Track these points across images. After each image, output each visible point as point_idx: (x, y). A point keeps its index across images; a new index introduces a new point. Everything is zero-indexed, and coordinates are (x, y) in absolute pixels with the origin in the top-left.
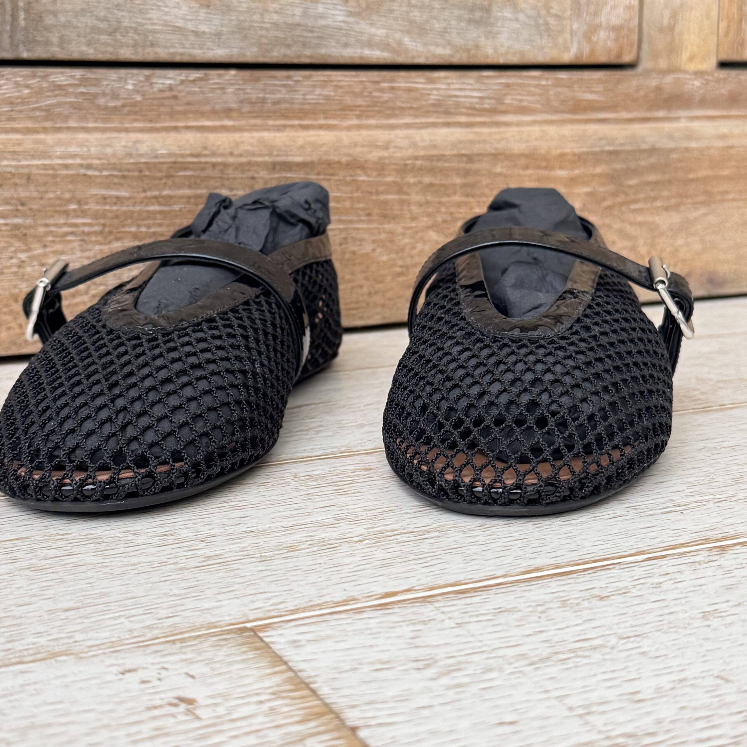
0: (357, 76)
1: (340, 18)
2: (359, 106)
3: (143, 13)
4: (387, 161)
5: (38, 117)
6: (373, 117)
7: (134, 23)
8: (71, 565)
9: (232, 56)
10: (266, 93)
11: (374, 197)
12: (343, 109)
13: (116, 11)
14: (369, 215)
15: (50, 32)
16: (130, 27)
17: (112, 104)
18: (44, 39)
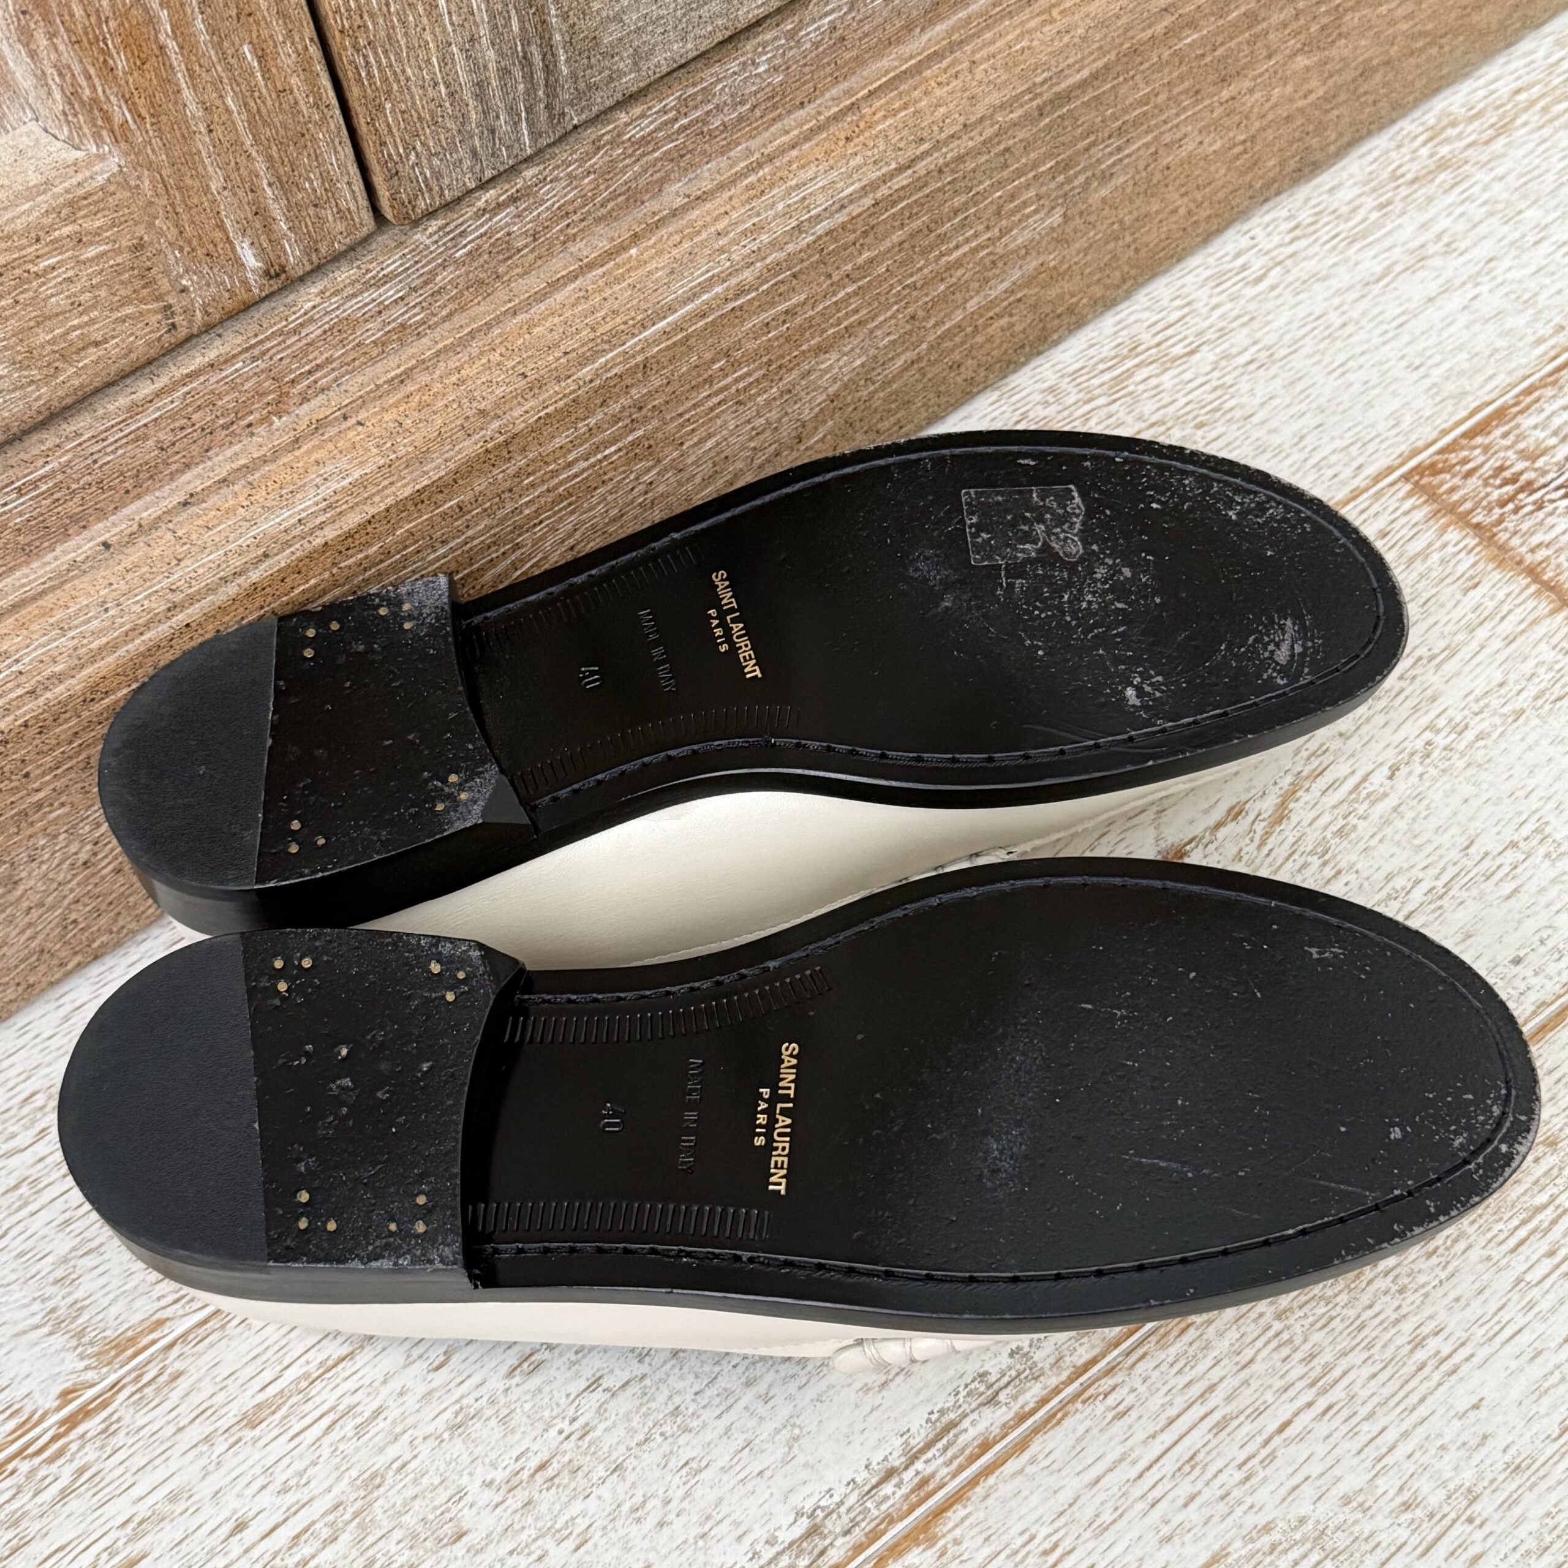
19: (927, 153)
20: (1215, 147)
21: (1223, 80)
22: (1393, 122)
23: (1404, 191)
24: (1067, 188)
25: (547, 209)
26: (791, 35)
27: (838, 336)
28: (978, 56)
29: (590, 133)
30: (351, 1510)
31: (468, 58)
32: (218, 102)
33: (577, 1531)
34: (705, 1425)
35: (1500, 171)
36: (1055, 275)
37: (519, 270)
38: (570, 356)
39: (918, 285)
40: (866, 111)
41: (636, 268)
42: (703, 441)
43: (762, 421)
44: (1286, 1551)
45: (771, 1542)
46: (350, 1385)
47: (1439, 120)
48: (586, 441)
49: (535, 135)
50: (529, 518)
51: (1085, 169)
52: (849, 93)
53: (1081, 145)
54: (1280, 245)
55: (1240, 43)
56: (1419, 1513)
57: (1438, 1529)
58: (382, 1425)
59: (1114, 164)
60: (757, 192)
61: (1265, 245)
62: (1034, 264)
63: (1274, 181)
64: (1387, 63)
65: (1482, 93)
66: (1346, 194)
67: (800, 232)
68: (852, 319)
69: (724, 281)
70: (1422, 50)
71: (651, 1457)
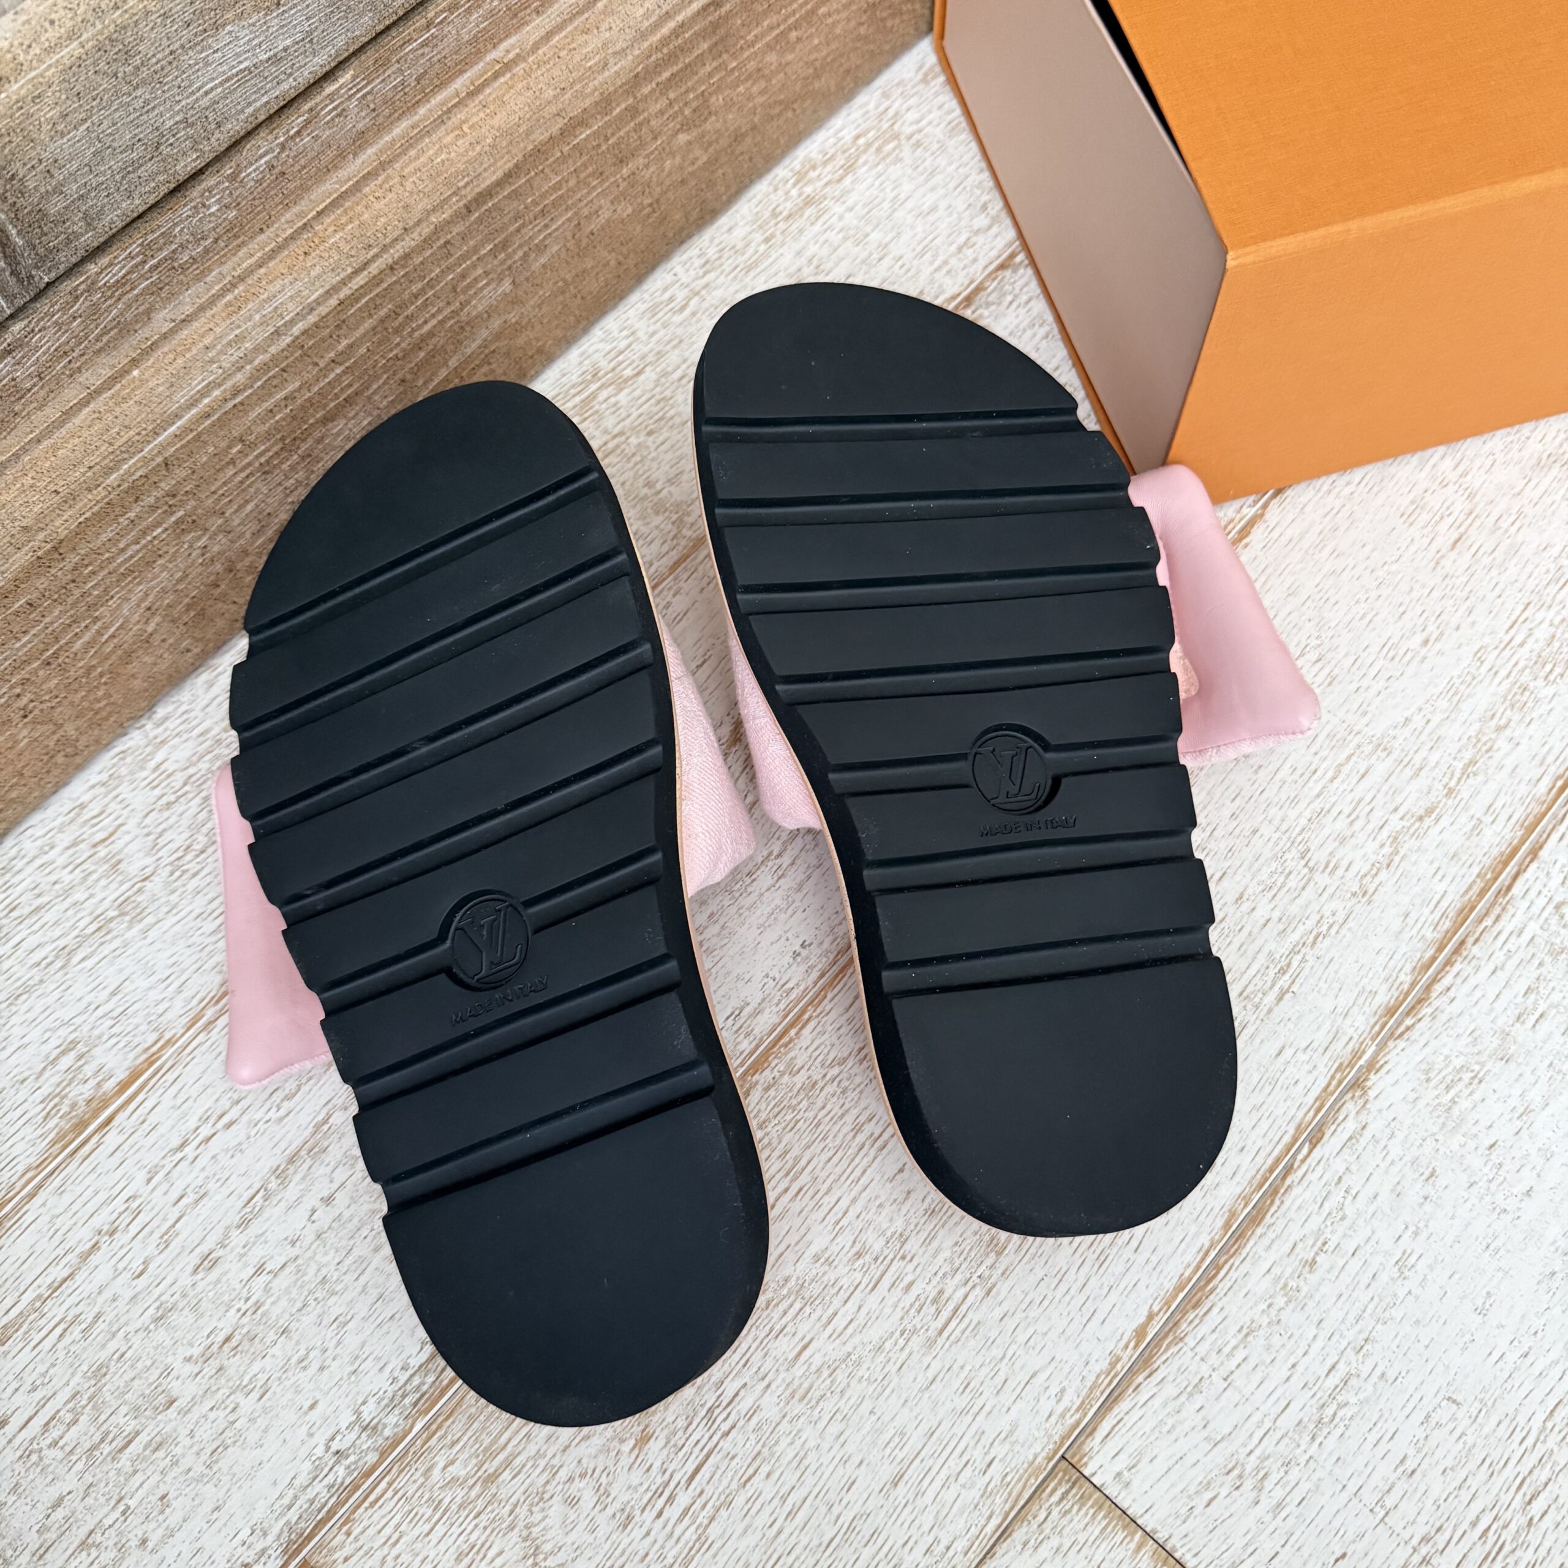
3: (186, 88)
8: (826, 1373)
14: (601, 174)
15: (66, 221)
16: (177, 123)
19: (376, 256)
20: (629, 210)
21: (621, 161)
22: (768, 170)
23: (782, 226)
24: (509, 262)
25: (44, 353)
26: (233, 178)
27: (340, 408)
28: (406, 172)
29: (67, 286)
30: (86, 1397)
33: (259, 1384)
34: (346, 1288)
35: (850, 203)
36: (518, 328)
37: (35, 405)
38: (95, 469)
39: (400, 355)
40: (318, 228)
41: (139, 387)
42: (241, 507)
43: (292, 481)
44: (777, 1305)
45: (404, 1368)
46: (74, 1299)
47: (803, 165)
48: (131, 530)
49: (10, 298)
50: (98, 596)
51: (521, 246)
52: (300, 216)
53: (512, 229)
54: (697, 278)
55: (628, 133)
56: (868, 1258)
57: (882, 1268)
58: (103, 1326)
59: (545, 238)
60: (234, 308)
61: (685, 279)
62: (496, 324)
63: (682, 229)
64: (754, 128)
65: (832, 141)
66: (739, 232)
67: (279, 335)
68: (349, 392)
69: (220, 385)
70: (779, 115)
71: (308, 1319)
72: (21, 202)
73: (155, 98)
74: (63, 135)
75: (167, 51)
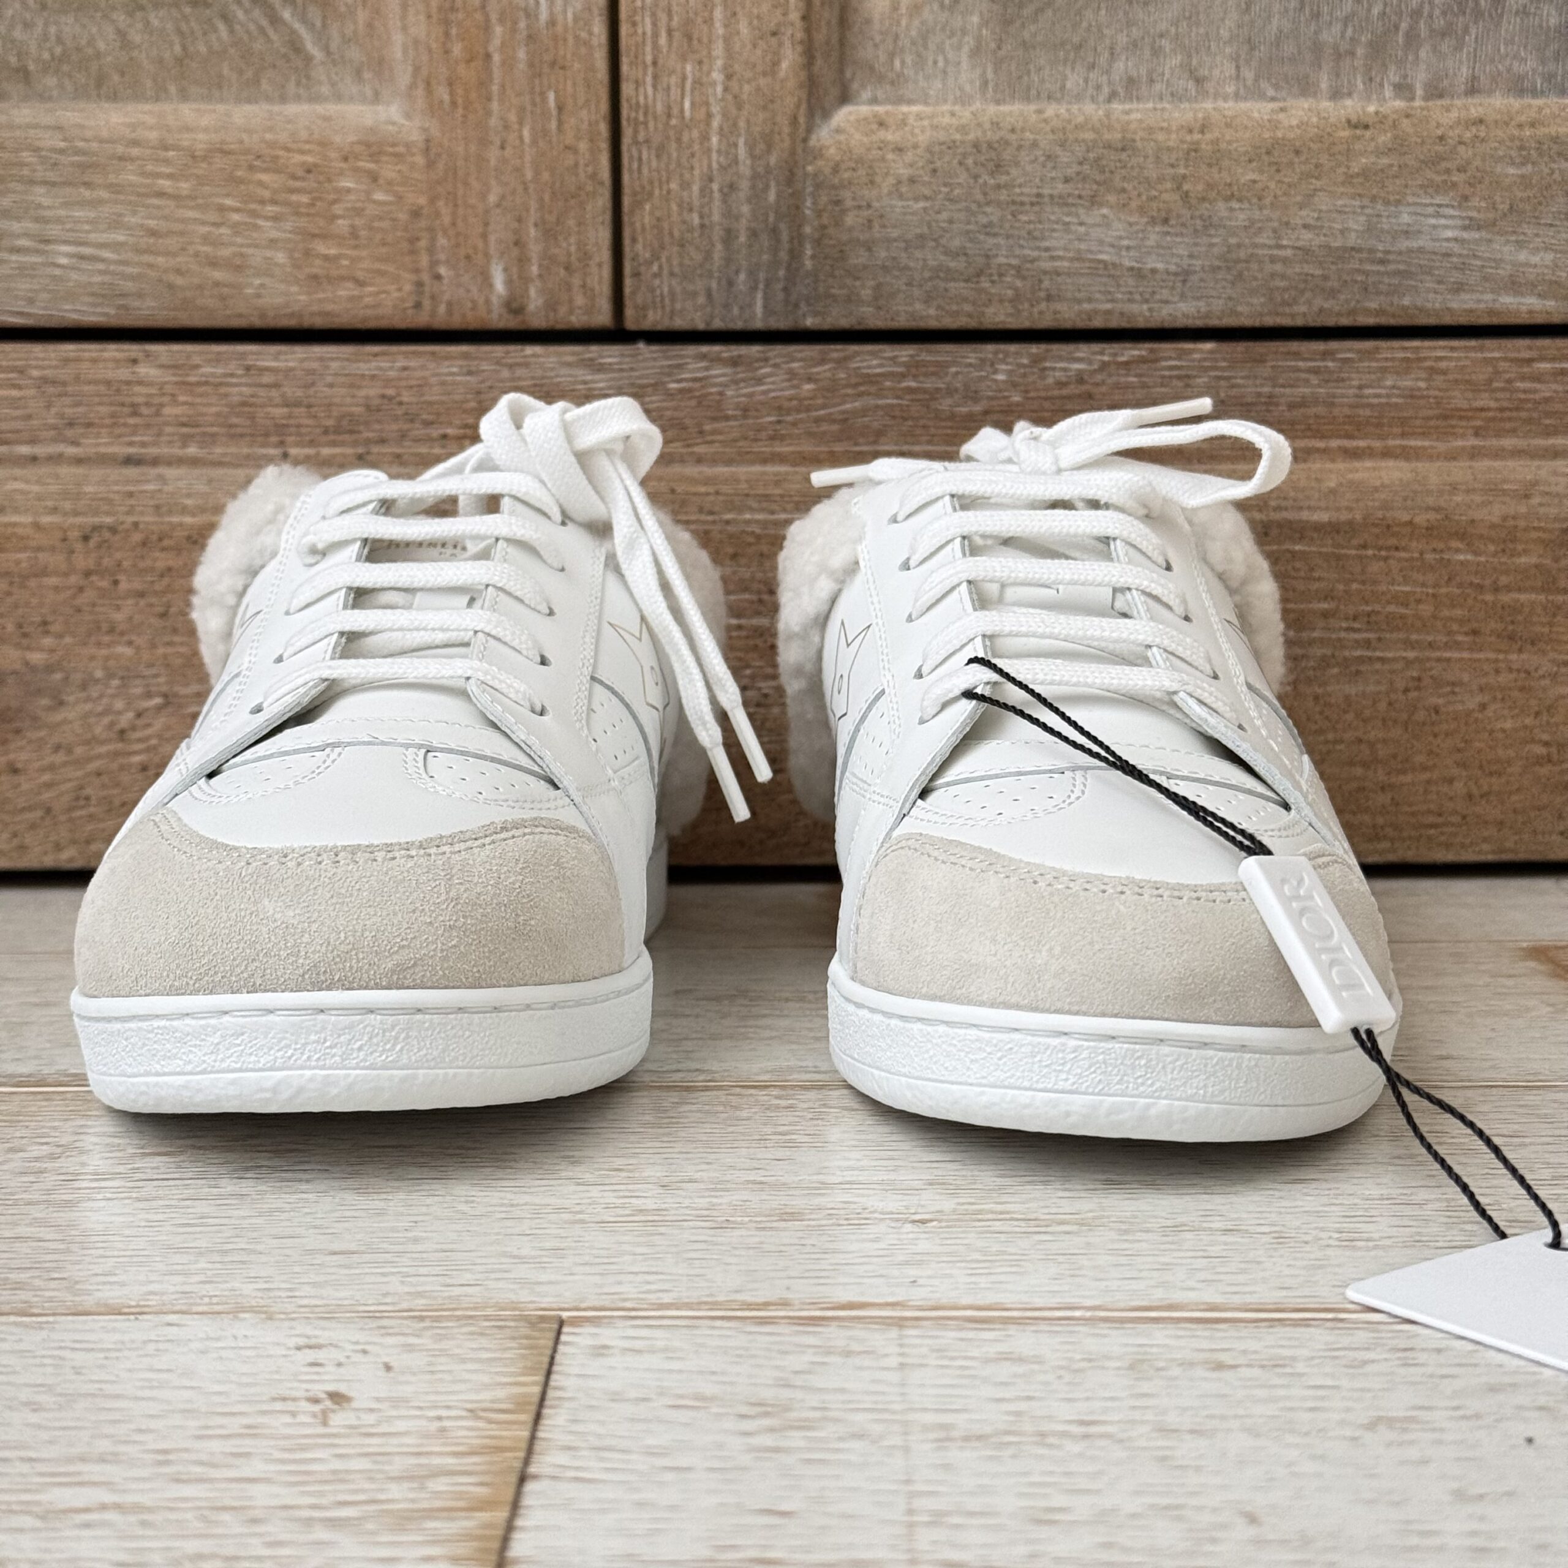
0: (1481, 349)
1: (1449, 234)
2: (1482, 410)
3: (1035, 238)
4: (1522, 524)
5: (824, 433)
6: (1513, 431)
7: (1015, 257)
9: (1208, 315)
10: (1274, 386)
11: (1489, 597)
12: (1446, 417)
13: (982, 237)
14: (1475, 632)
15: (858, 278)
16: (1009, 265)
17: (964, 410)
18: (845, 291)
25: (764, 393)
31: (725, 201)
32: (516, 126)
55: (1533, 603)
72: (831, 231)
73: (1001, 227)
74: (901, 197)
75: (1035, 191)
